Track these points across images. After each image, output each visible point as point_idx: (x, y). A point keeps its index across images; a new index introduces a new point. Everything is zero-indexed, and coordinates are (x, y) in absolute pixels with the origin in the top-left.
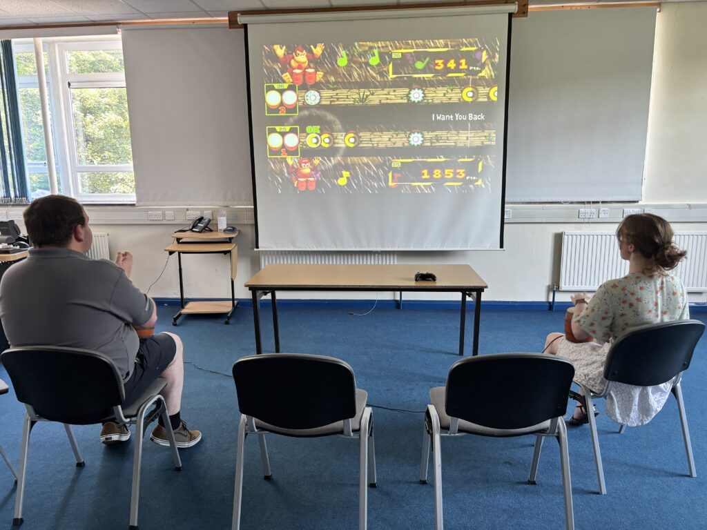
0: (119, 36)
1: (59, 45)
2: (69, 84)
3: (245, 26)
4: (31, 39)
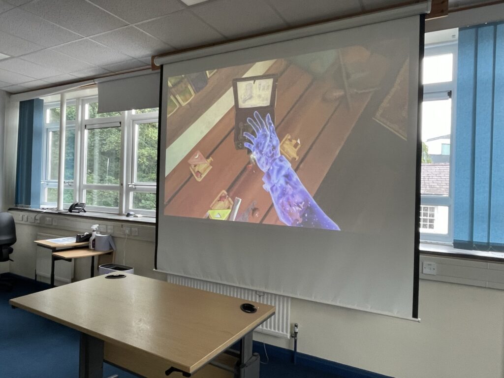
1: (83, 100)
2: (86, 126)
3: (162, 67)
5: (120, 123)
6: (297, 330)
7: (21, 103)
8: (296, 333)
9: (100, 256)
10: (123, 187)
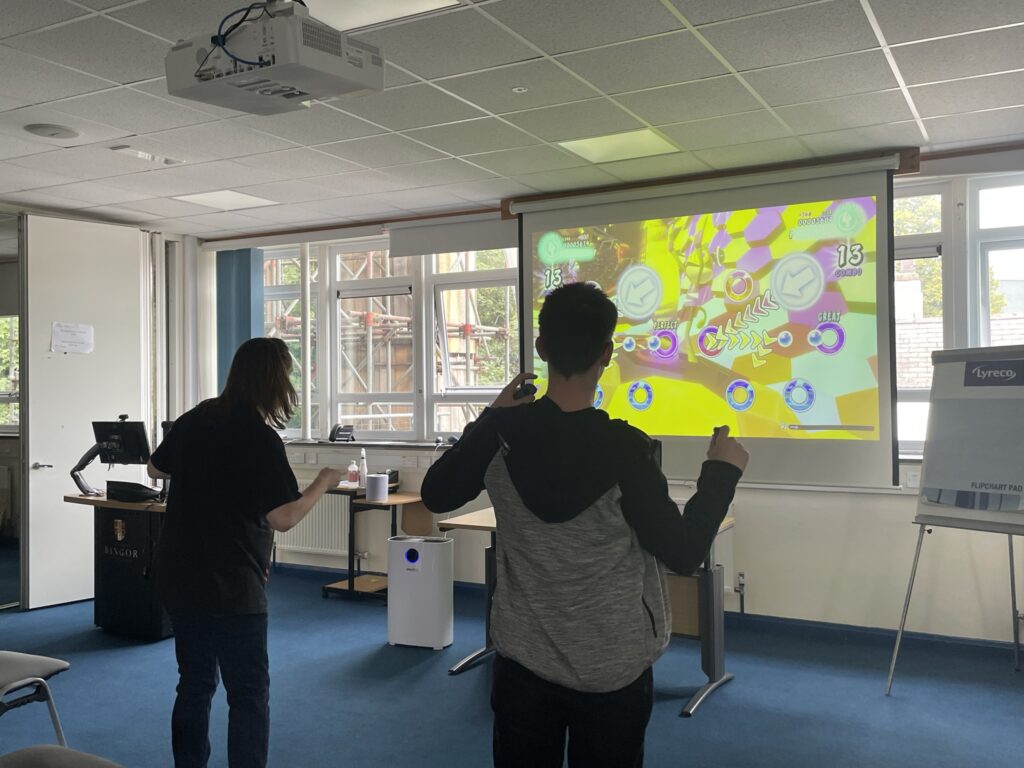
0: (387, 235)
1: (330, 248)
2: (338, 293)
3: (520, 216)
4: (298, 245)
5: (410, 288)
6: (742, 580)
7: (218, 253)
8: (742, 585)
9: (405, 505)
10: (422, 396)
